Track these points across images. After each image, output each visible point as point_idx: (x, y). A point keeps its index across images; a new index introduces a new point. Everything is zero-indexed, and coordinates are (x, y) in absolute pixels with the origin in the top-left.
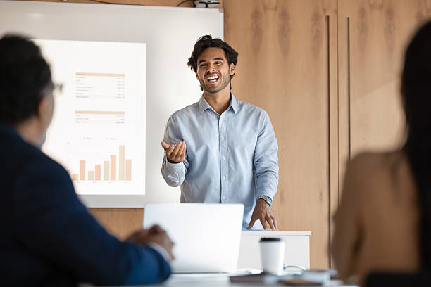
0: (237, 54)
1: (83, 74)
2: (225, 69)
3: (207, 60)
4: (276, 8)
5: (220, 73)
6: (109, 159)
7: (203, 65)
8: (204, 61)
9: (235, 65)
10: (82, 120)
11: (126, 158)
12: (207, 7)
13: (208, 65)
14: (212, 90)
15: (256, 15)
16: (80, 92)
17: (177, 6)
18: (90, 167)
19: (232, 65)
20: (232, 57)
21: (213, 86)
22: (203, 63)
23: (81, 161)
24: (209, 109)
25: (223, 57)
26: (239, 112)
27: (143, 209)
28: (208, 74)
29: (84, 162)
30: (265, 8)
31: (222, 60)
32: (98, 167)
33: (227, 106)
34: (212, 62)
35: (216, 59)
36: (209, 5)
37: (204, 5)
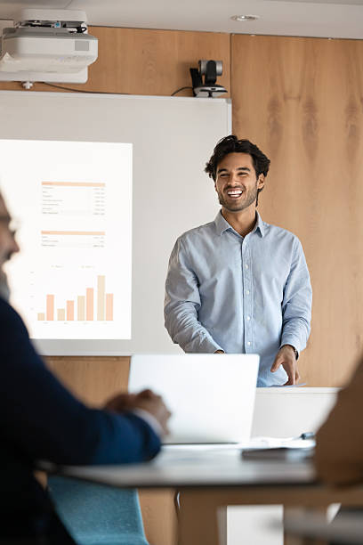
0: (269, 161)
1: (50, 184)
2: (251, 181)
3: (229, 169)
4: (299, 98)
5: (245, 187)
6: (84, 293)
7: (223, 175)
8: (225, 170)
9: (265, 175)
10: (50, 243)
11: (107, 291)
12: (210, 96)
13: (229, 176)
14: (233, 207)
15: (274, 106)
16: (47, 207)
17: (172, 95)
18: (60, 304)
19: (261, 176)
20: (261, 165)
21: (235, 202)
22: (223, 172)
23: (48, 296)
24: (229, 230)
25: (250, 166)
26: (266, 235)
27: (130, 357)
28: (229, 188)
29: (52, 296)
30: (285, 98)
31: (249, 170)
32: (70, 304)
33: (253, 226)
34: (235, 172)
35: (240, 169)
36: (213, 94)
37: (207, 94)
